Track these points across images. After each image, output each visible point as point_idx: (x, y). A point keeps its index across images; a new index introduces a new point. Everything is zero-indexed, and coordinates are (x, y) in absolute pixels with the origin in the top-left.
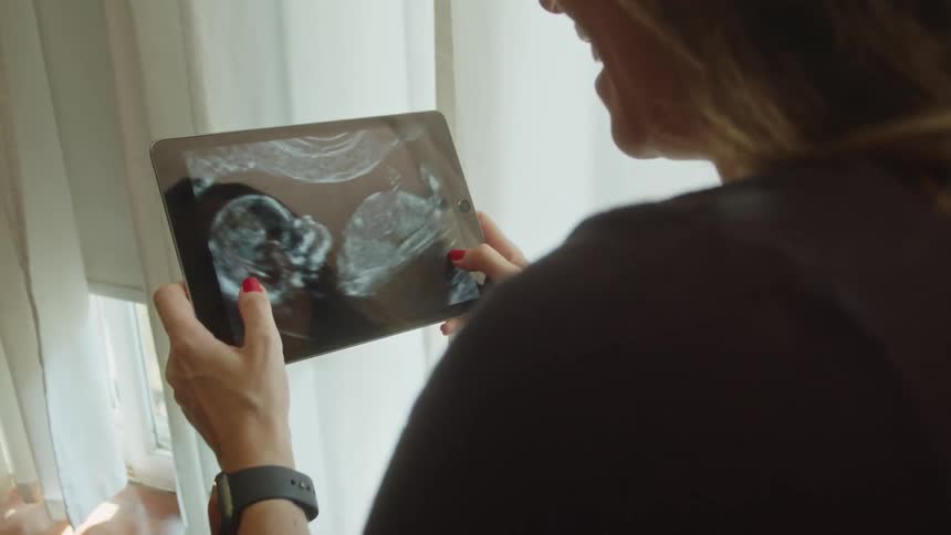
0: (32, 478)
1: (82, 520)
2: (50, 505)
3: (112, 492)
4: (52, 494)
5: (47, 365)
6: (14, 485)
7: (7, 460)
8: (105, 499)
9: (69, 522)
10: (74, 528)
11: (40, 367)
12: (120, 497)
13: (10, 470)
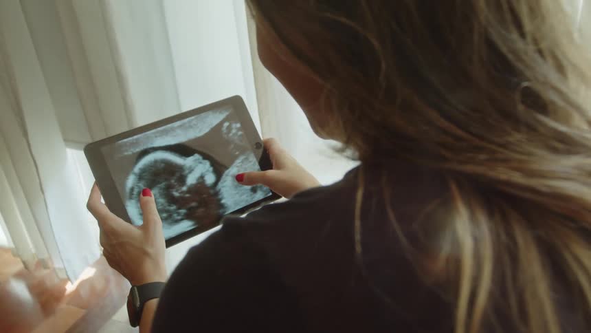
0: (45, 256)
1: (76, 278)
2: (57, 270)
3: (92, 261)
4: (57, 264)
5: (46, 194)
6: (36, 259)
7: (31, 246)
8: (88, 265)
9: (69, 279)
10: (72, 283)
11: (42, 196)
12: (97, 264)
13: (33, 251)
